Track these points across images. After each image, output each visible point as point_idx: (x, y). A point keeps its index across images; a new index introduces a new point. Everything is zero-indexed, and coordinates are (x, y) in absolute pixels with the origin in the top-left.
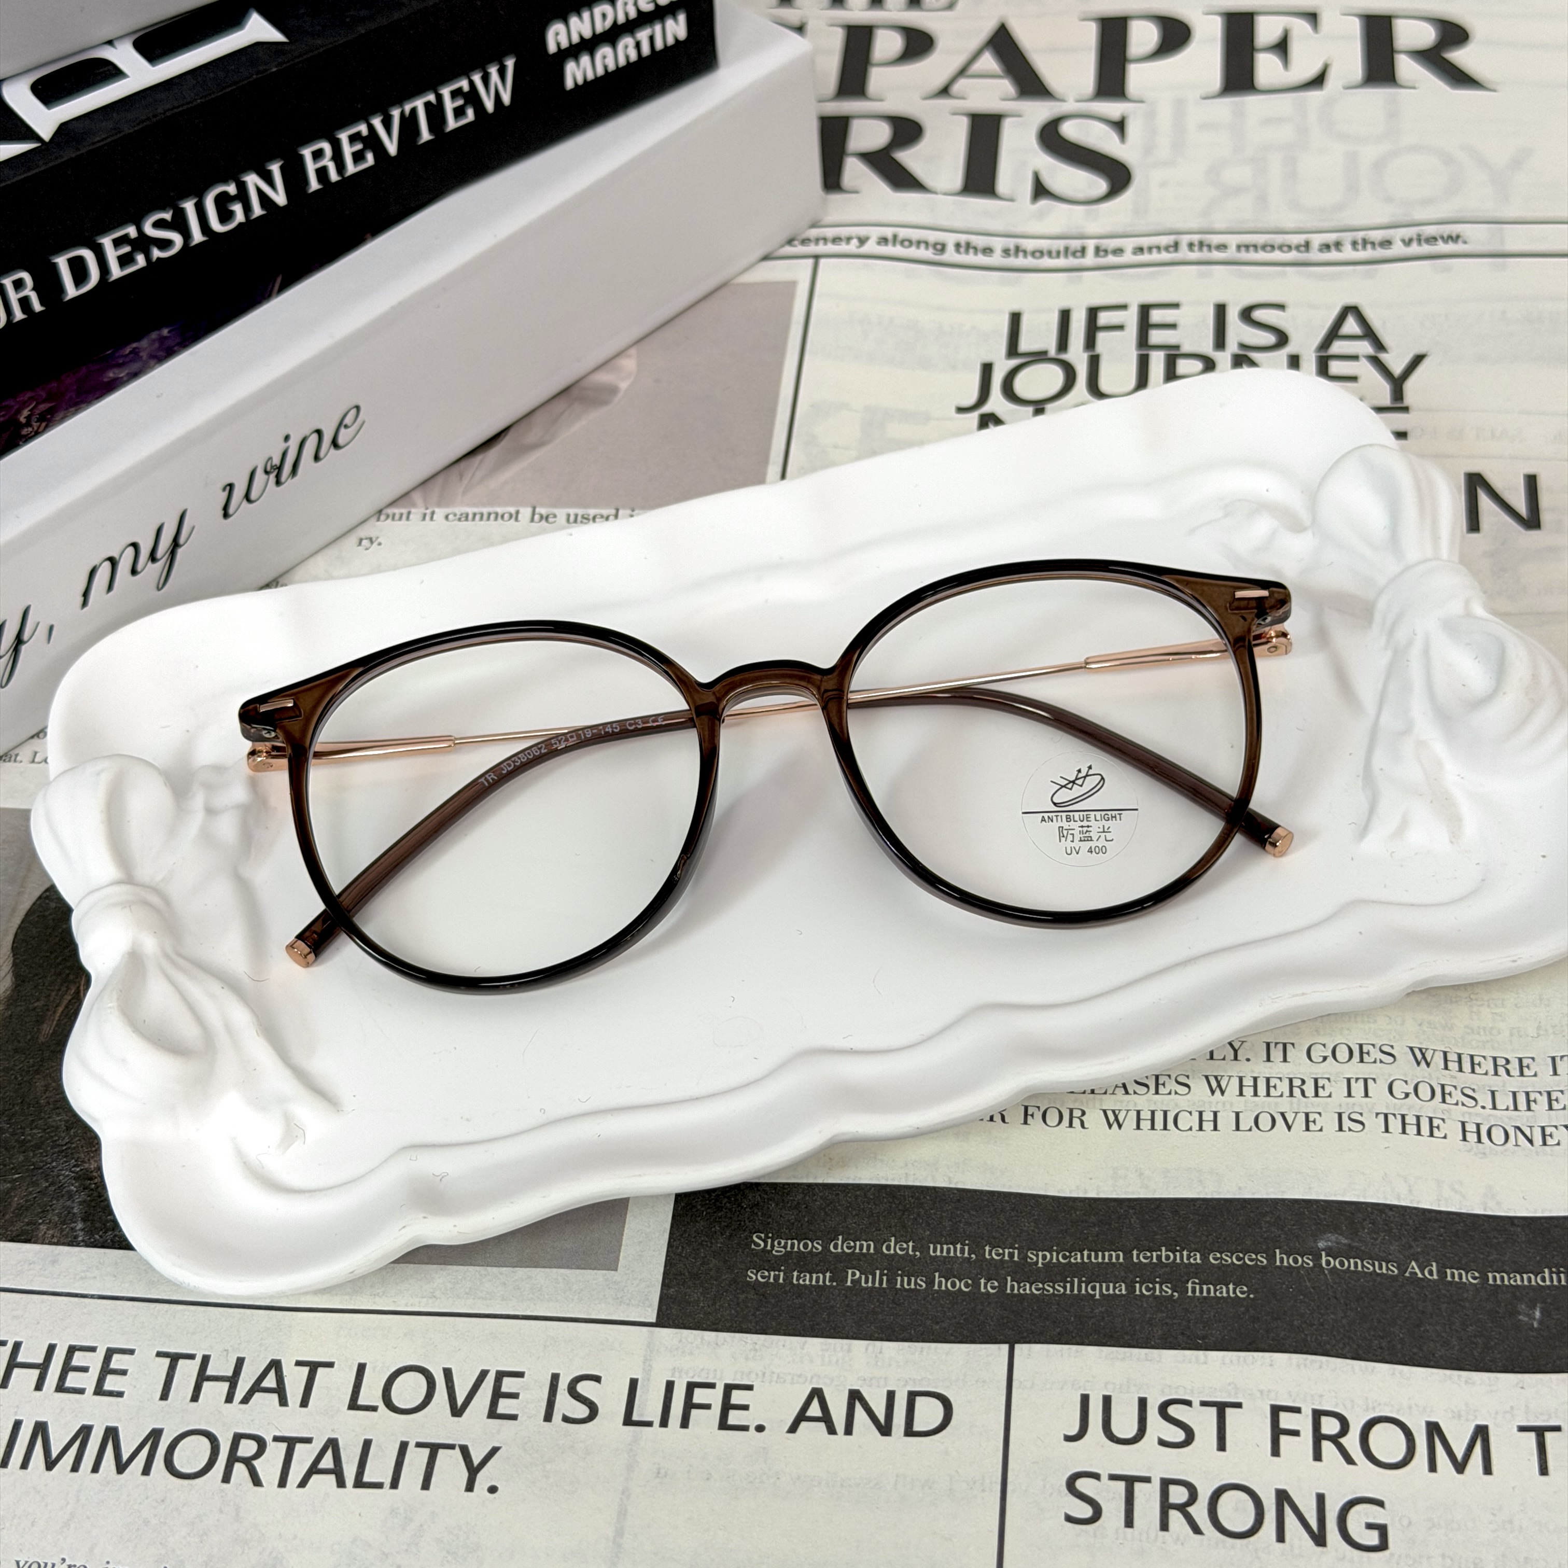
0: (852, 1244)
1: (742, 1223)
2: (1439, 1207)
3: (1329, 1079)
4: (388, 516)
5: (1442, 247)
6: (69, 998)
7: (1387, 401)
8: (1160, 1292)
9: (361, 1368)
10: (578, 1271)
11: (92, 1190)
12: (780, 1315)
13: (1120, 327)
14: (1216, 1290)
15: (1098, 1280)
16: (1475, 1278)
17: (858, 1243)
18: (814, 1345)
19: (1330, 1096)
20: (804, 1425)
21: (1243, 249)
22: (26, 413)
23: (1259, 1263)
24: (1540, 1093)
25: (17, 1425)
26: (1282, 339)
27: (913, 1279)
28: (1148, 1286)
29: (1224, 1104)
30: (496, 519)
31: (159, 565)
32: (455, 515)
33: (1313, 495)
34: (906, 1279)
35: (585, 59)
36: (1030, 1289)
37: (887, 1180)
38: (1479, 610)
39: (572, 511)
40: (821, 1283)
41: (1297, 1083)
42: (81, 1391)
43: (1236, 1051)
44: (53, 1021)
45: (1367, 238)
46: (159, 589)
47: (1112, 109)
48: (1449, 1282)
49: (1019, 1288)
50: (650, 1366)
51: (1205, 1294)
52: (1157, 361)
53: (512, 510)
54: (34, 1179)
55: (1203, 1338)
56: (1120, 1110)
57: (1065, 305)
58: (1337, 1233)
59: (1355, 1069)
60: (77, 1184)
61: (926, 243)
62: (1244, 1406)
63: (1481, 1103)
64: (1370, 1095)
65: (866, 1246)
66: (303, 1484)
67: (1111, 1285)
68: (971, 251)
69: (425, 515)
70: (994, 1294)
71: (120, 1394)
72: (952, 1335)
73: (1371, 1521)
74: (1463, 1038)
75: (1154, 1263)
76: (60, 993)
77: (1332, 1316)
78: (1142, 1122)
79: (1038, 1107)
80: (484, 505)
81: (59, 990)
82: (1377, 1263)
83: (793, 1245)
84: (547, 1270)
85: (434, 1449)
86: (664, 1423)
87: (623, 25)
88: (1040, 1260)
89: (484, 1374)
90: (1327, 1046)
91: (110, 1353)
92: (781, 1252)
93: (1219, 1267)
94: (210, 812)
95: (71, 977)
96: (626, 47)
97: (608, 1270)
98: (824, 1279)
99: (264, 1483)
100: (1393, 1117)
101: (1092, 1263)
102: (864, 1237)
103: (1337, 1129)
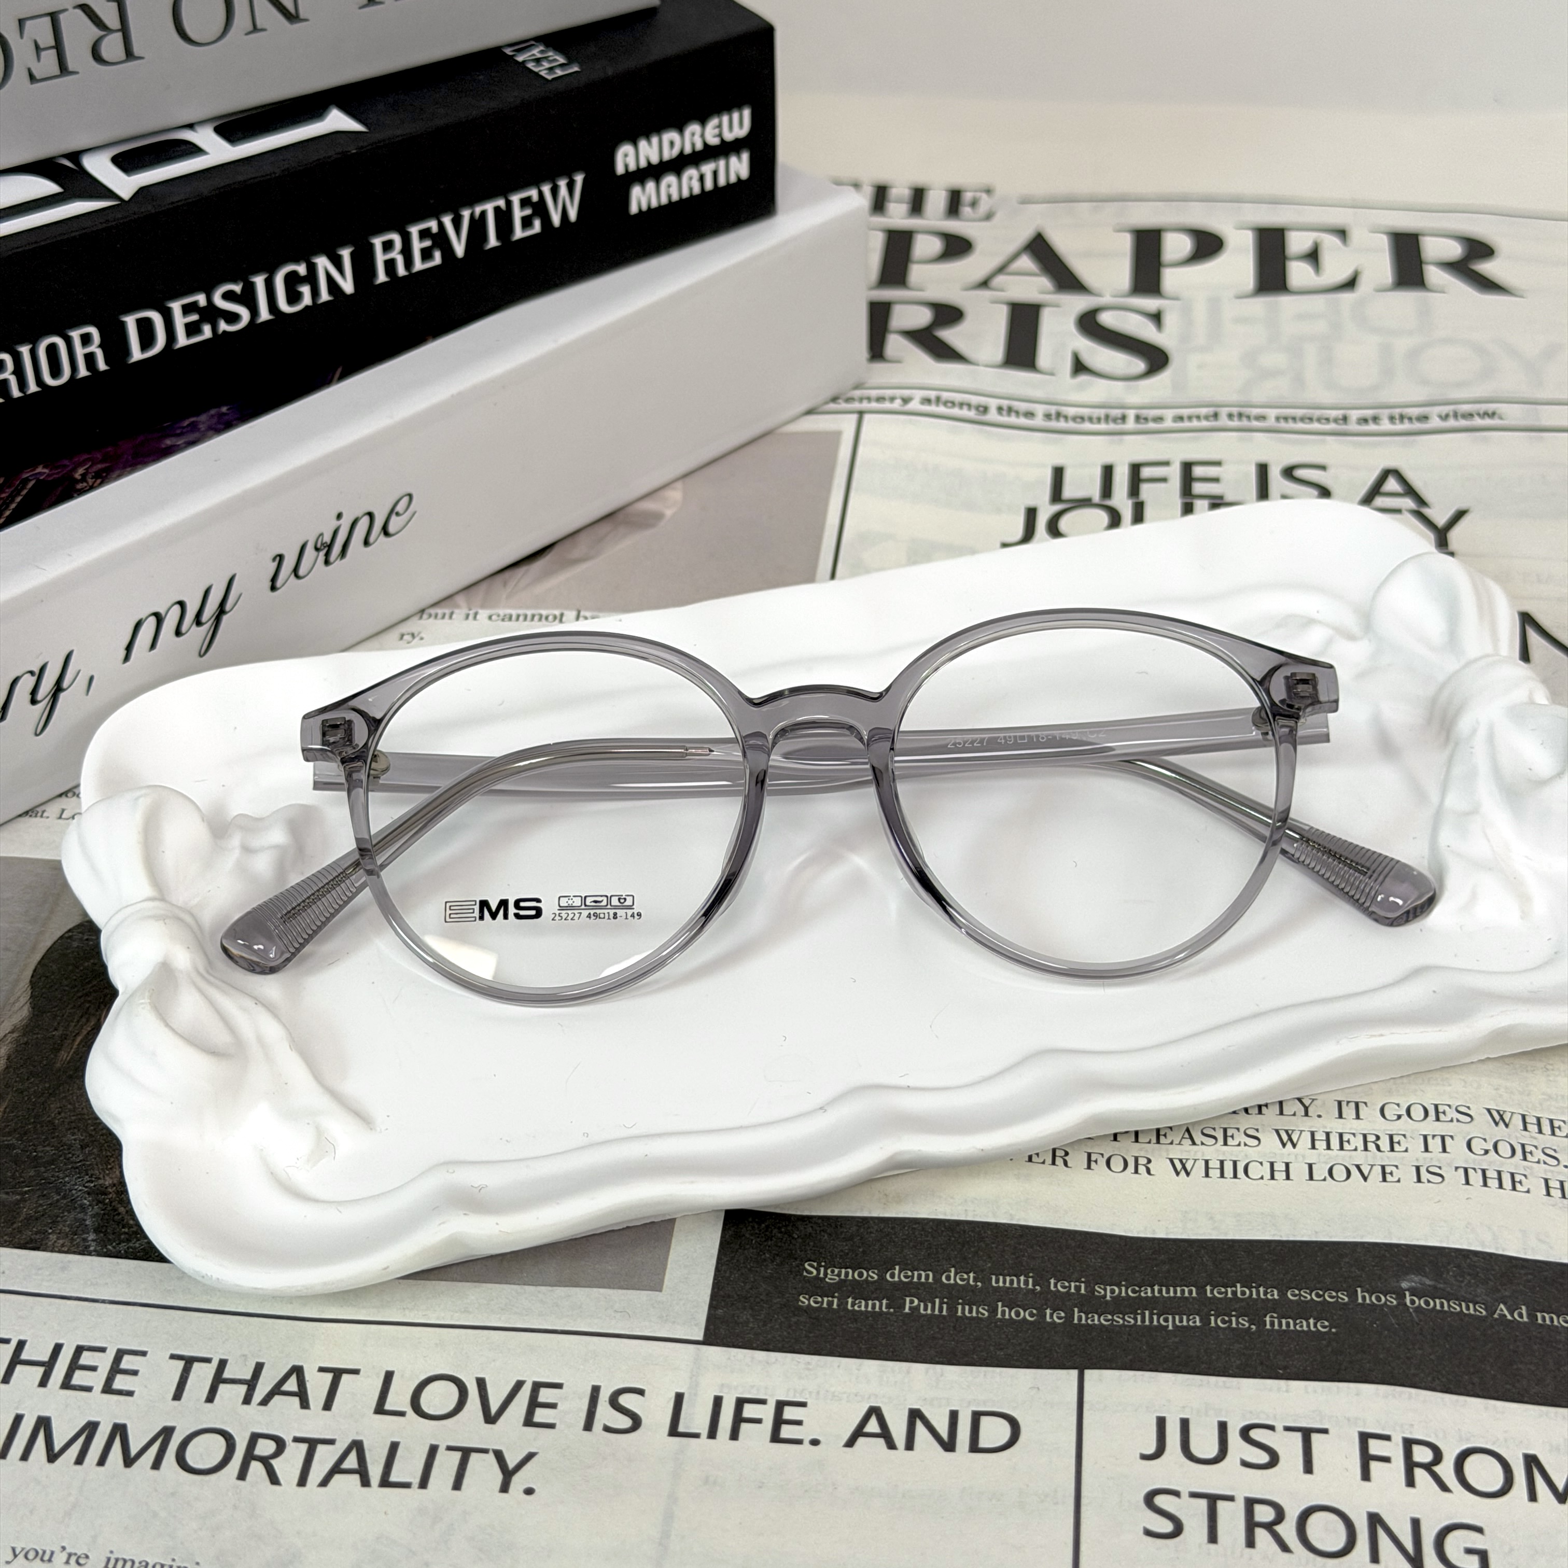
0: (910, 1273)
1: (794, 1252)
2: (1525, 1254)
3: (1404, 1136)
5: (1478, 422)
6: (89, 1029)
8: (1237, 1325)
9: (389, 1376)
10: (620, 1291)
11: (107, 1204)
12: (835, 1338)
13: (1164, 480)
14: (1295, 1325)
15: (1170, 1312)
17: (916, 1273)
18: (871, 1367)
19: (1406, 1151)
20: (861, 1441)
21: (1282, 420)
22: (81, 471)
23: (1340, 1300)
25: (18, 1419)
26: (1325, 494)
28: (1223, 1319)
29: (1296, 1156)
30: (540, 619)
31: (203, 629)
32: (499, 616)
34: (967, 1307)
35: (651, 185)
36: (1099, 1320)
37: (945, 1214)
38: (1542, 699)
40: (877, 1309)
41: (1371, 1138)
42: (88, 1389)
43: (1306, 1108)
44: (71, 1048)
45: (1404, 413)
46: (201, 656)
47: (1150, 303)
48: (1541, 1325)
49: (1087, 1319)
50: (698, 1382)
51: (1284, 1327)
52: (1201, 503)
53: (557, 613)
54: (45, 1192)
55: (1285, 1368)
56: (1187, 1160)
57: (1108, 460)
58: (1421, 1275)
59: (1431, 1127)
61: (969, 406)
62: (1331, 1431)
63: (1563, 1163)
64: (1448, 1149)
65: (925, 1276)
66: (324, 1483)
67: (1185, 1317)
68: (1013, 414)
69: (468, 615)
70: (1059, 1324)
71: (130, 1393)
72: (1017, 1360)
73: (1470, 1545)
74: (1541, 1104)
75: (1230, 1298)
77: (1420, 1352)
78: (1210, 1171)
79: (1102, 1155)
80: (528, 608)
81: (78, 1021)
82: (1463, 1304)
83: (847, 1274)
84: (589, 1290)
85: (466, 1453)
86: (712, 1434)
87: (689, 155)
88: (1109, 1294)
89: (519, 1385)
90: (1401, 1105)
91: (120, 1354)
92: (834, 1279)
93: (1299, 1303)
94: (247, 850)
95: (92, 1010)
96: (691, 178)
97: (653, 1290)
98: (880, 1306)
99: (282, 1481)
100: (1473, 1171)
101: (1164, 1297)
102: (923, 1267)
103: (1415, 1180)
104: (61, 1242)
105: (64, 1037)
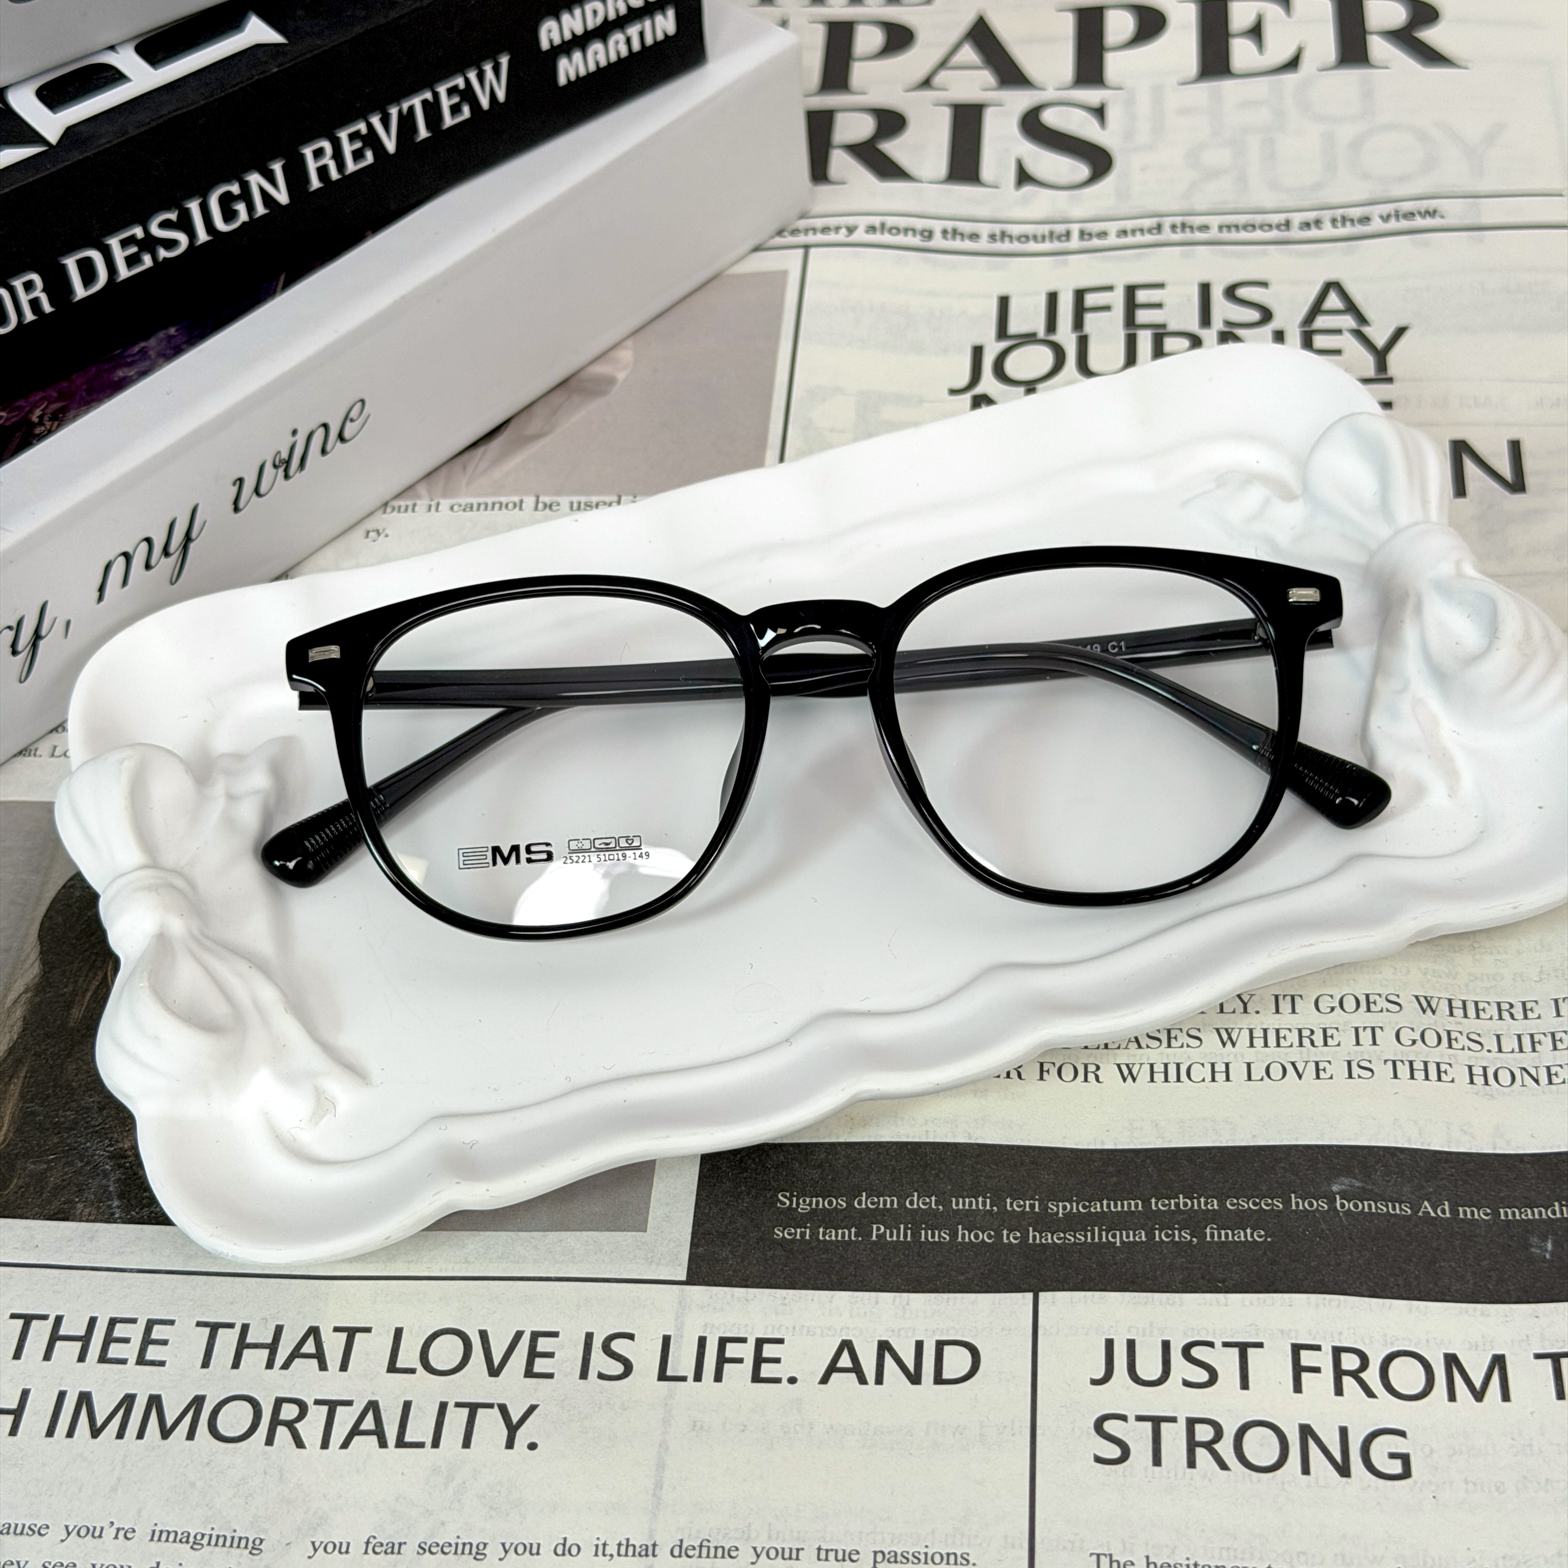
0: (876, 1200)
1: (768, 1183)
2: (1449, 1147)
3: (1337, 1029)
4: (394, 509)
5: (1419, 222)
6: (98, 983)
7: (1371, 372)
8: (1180, 1238)
9: (398, 1333)
10: (608, 1234)
11: (128, 1169)
12: (808, 1270)
13: (1107, 308)
14: (1233, 1235)
15: (1118, 1228)
16: (1486, 1214)
17: (881, 1199)
18: (841, 1298)
19: (1339, 1045)
20: (835, 1376)
21: (1225, 229)
22: (38, 412)
23: (1275, 1208)
24: (1544, 1034)
25: (62, 1395)
26: (1267, 315)
27: (937, 1232)
28: (1167, 1233)
29: (1235, 1055)
30: (500, 508)
31: (172, 559)
32: (460, 506)
33: (1303, 464)
34: (930, 1232)
35: (577, 56)
36: (1052, 1239)
37: (908, 1137)
38: (1469, 570)
39: (575, 499)
40: (847, 1238)
41: (1306, 1033)
42: (123, 1362)
43: (1245, 1005)
44: (82, 1005)
45: (1345, 215)
46: (172, 583)
47: (1092, 96)
48: (1462, 1219)
49: (1041, 1237)
50: (683, 1324)
51: (1223, 1239)
52: (1145, 340)
53: (516, 499)
54: (69, 1160)
55: (1223, 1282)
56: (1133, 1064)
57: (1052, 288)
58: (1350, 1177)
59: (1362, 1019)
60: (112, 1163)
61: (914, 231)
62: (1265, 1345)
63: (1486, 1048)
64: (1378, 1042)
65: (890, 1202)
66: (345, 1445)
67: (1131, 1233)
68: (958, 237)
69: (430, 507)
70: (1016, 1244)
71: (162, 1364)
72: (977, 1285)
73: (1394, 1450)
74: (1467, 985)
75: (1173, 1211)
76: (88, 978)
77: (1349, 1257)
78: (1155, 1075)
79: (1054, 1064)
80: (487, 495)
81: (87, 976)
82: (1390, 1204)
83: (817, 1203)
84: (578, 1233)
85: (473, 1408)
86: (698, 1377)
87: (614, 21)
88: (1061, 1211)
89: (519, 1335)
90: (1334, 997)
91: (150, 1324)
92: (806, 1209)
93: (1238, 1213)
94: (231, 798)
95: (98, 963)
96: (617, 43)
97: (638, 1231)
98: (849, 1234)
99: (307, 1445)
100: (1401, 1064)
101: (1112, 1211)
102: (887, 1193)
103: (1347, 1076)
104: (88, 1210)
105: (74, 994)
